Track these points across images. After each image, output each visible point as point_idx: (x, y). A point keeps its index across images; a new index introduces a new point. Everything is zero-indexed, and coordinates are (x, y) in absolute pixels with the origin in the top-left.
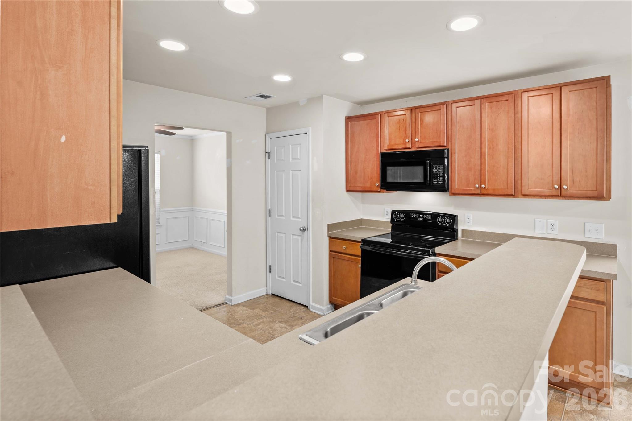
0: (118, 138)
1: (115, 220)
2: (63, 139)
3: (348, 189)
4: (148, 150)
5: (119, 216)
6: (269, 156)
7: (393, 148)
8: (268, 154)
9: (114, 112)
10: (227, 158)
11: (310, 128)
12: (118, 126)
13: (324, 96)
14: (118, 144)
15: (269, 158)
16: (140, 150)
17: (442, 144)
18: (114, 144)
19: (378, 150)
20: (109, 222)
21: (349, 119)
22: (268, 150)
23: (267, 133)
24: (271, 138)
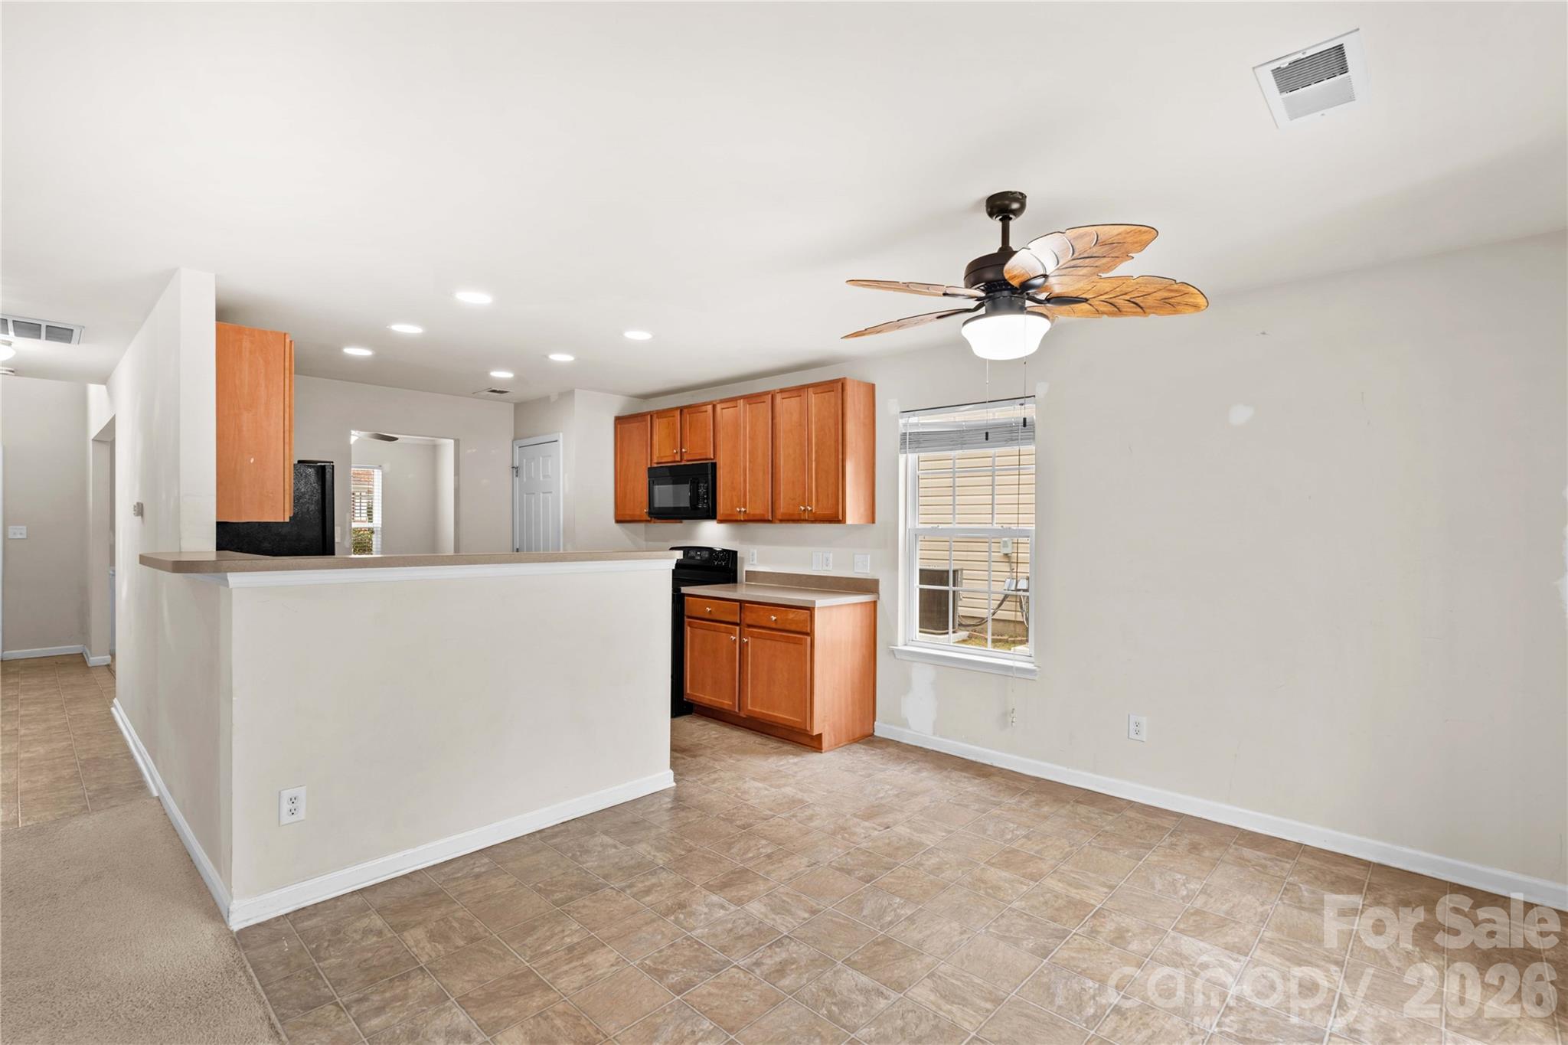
0: (290, 459)
1: (287, 520)
2: (252, 460)
3: (619, 519)
4: (333, 466)
5: (290, 518)
6: (517, 472)
7: (663, 461)
8: (516, 470)
9: (287, 440)
10: (455, 475)
11: (561, 434)
12: (290, 449)
13: (576, 390)
14: (290, 464)
15: (517, 476)
16: (325, 466)
17: (708, 457)
18: (287, 463)
19: (647, 464)
20: (282, 521)
21: (619, 420)
22: (517, 464)
23: (515, 439)
24: (520, 447)
